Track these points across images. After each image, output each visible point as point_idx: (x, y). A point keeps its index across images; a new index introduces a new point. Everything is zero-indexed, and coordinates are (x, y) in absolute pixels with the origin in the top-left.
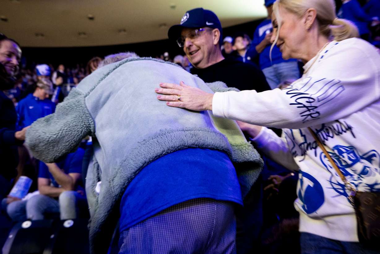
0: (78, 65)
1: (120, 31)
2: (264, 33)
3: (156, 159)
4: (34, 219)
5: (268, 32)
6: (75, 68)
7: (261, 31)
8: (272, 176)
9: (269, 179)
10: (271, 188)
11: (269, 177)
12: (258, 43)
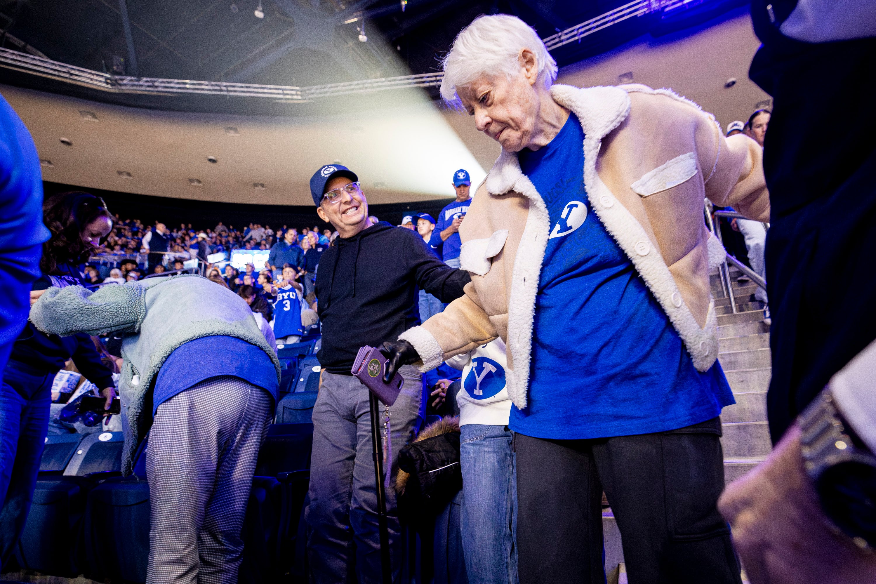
0: (183, 226)
1: (255, 185)
2: (452, 218)
3: (205, 337)
4: (116, 430)
5: (455, 217)
6: (179, 229)
7: (448, 214)
8: (440, 381)
9: (437, 384)
10: (439, 393)
11: (437, 382)
12: (443, 229)
